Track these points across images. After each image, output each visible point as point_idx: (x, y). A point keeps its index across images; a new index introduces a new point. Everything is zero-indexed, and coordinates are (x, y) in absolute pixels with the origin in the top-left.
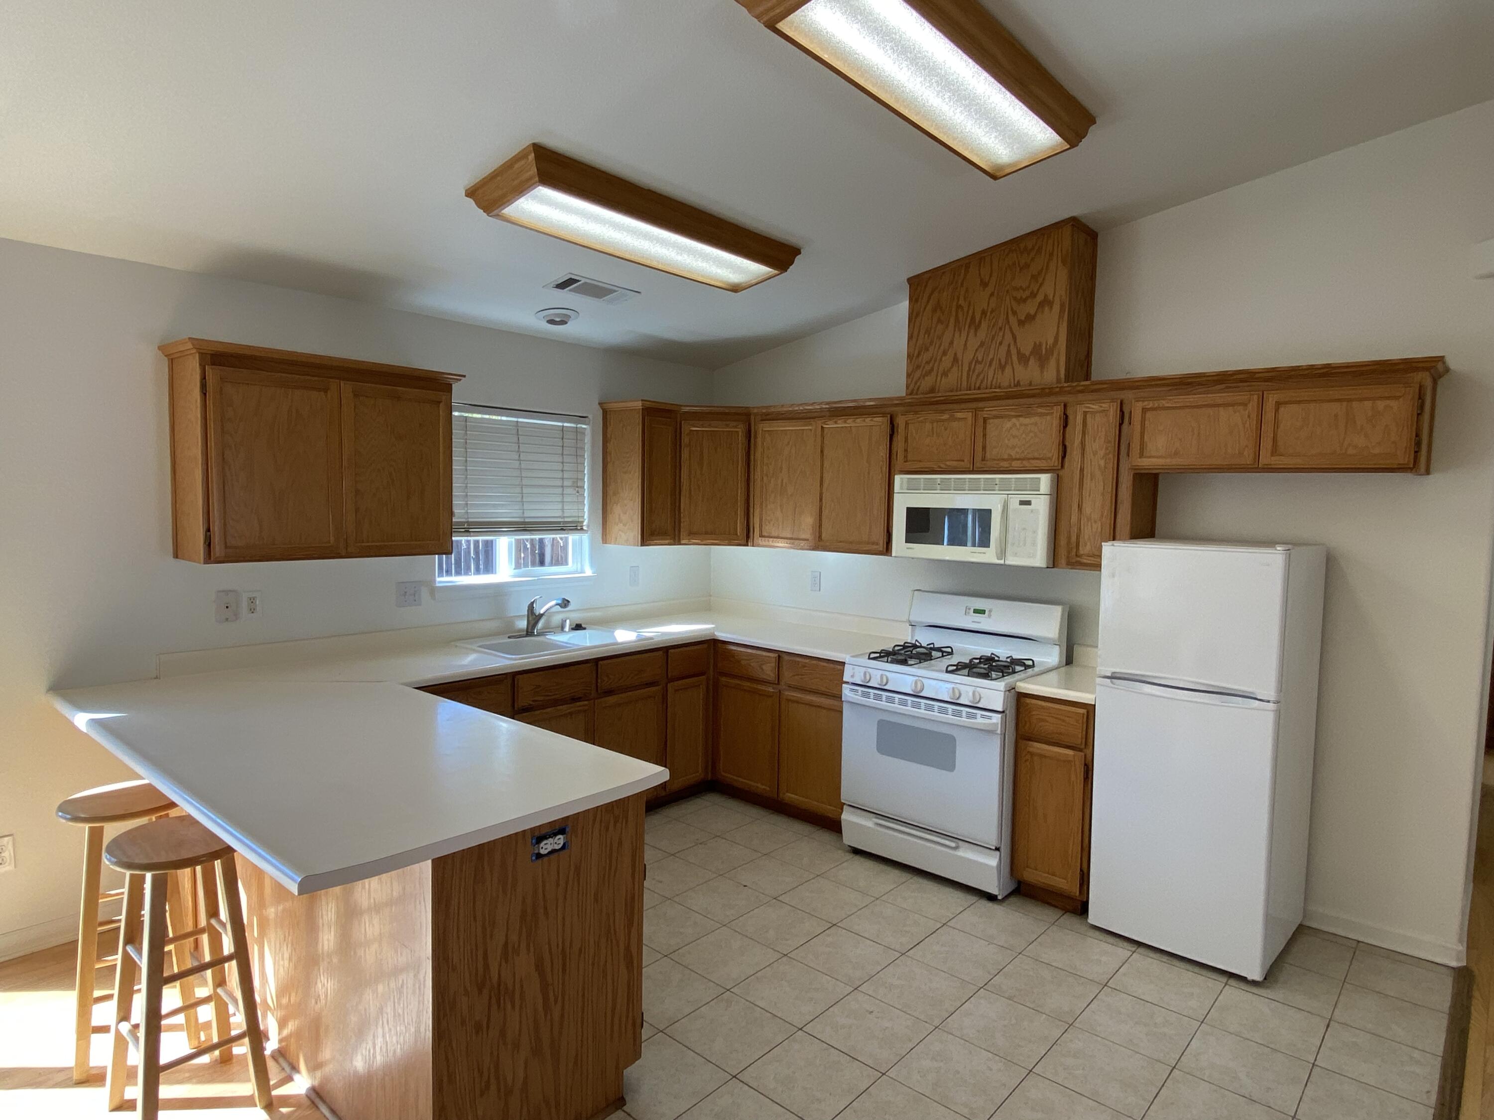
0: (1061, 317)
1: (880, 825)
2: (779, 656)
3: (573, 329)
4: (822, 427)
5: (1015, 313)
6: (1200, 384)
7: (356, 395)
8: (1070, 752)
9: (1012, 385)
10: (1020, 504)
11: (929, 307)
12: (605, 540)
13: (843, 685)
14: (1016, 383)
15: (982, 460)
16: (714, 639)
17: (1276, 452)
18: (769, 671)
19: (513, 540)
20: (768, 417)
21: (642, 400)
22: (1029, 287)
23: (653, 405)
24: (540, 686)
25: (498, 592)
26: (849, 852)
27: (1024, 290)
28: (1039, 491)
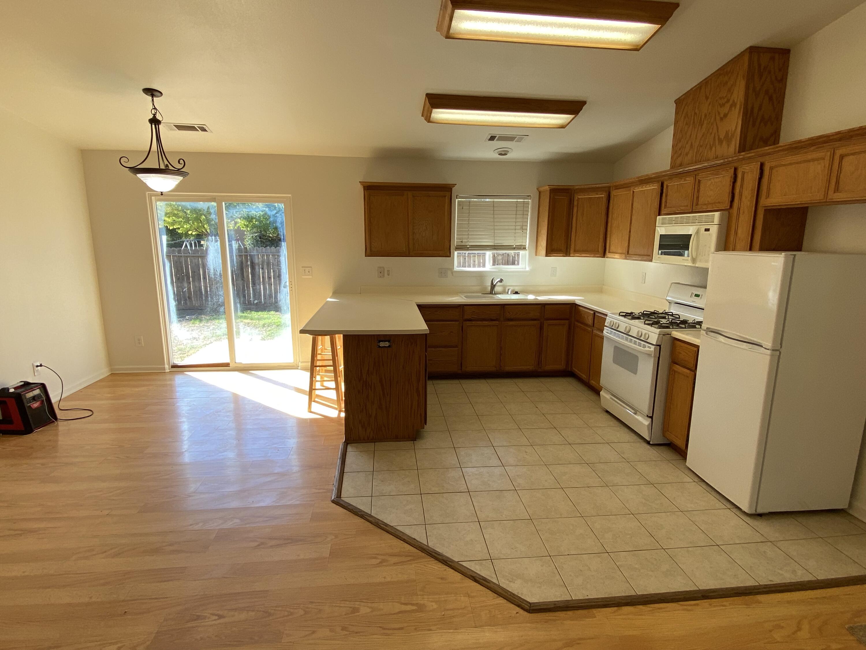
0: (739, 113)
1: (612, 399)
2: (594, 313)
3: (510, 156)
4: (633, 191)
5: (719, 113)
6: (802, 148)
7: (413, 196)
8: (688, 371)
9: (715, 158)
10: (705, 231)
11: (683, 117)
12: (536, 255)
13: (605, 327)
14: (716, 156)
15: (696, 205)
16: (574, 303)
17: (837, 190)
18: (590, 321)
19: (491, 253)
20: (618, 187)
21: (548, 185)
22: (726, 96)
23: (556, 187)
24: (474, 312)
25: (481, 276)
26: (604, 411)
27: (724, 99)
28: (713, 222)
